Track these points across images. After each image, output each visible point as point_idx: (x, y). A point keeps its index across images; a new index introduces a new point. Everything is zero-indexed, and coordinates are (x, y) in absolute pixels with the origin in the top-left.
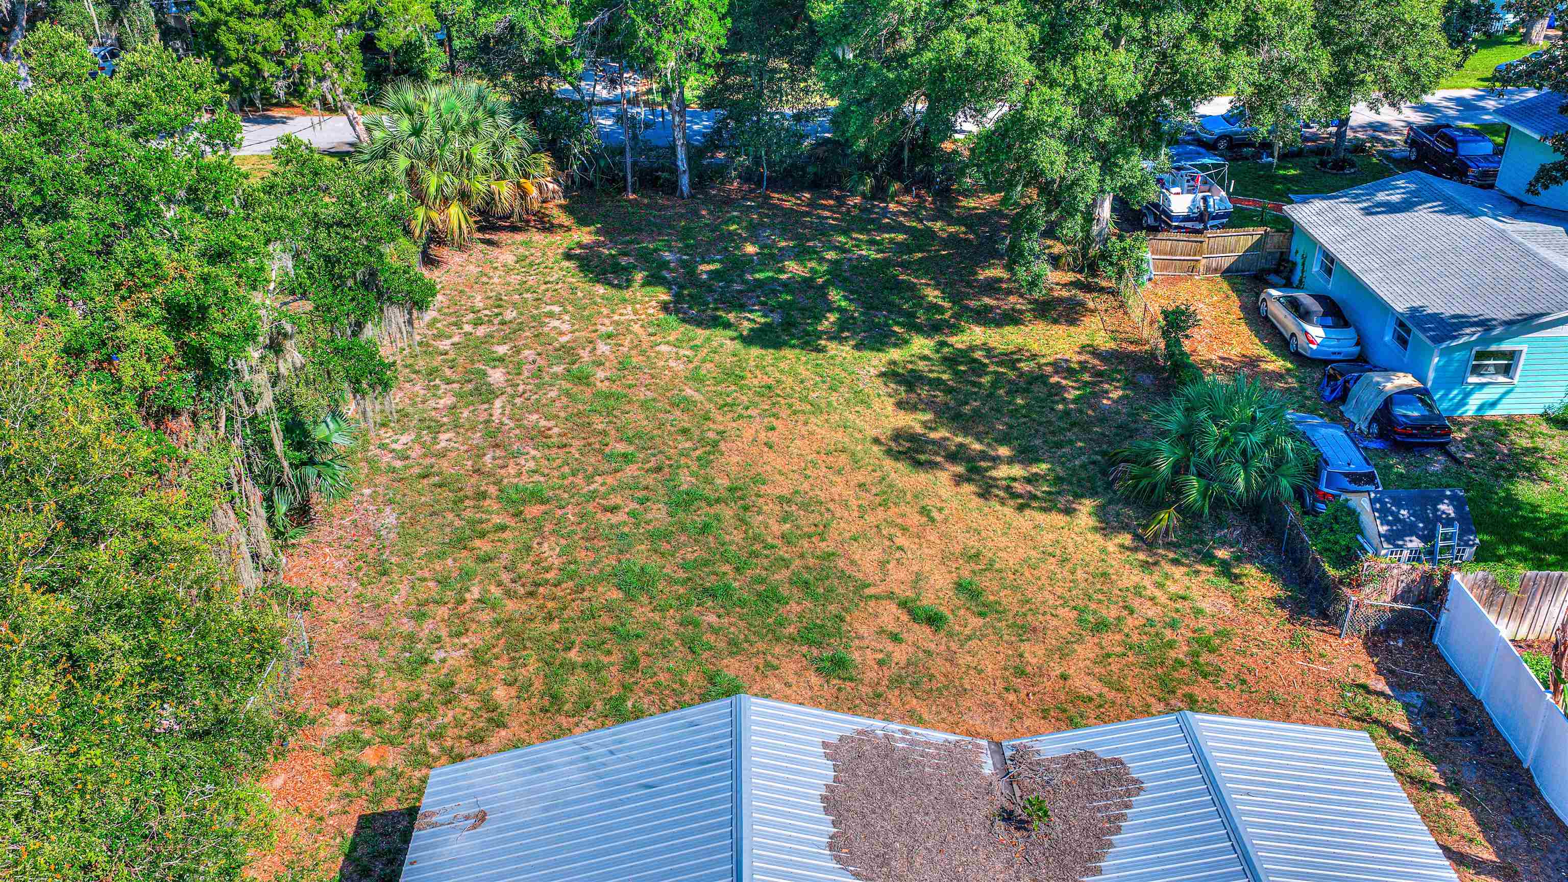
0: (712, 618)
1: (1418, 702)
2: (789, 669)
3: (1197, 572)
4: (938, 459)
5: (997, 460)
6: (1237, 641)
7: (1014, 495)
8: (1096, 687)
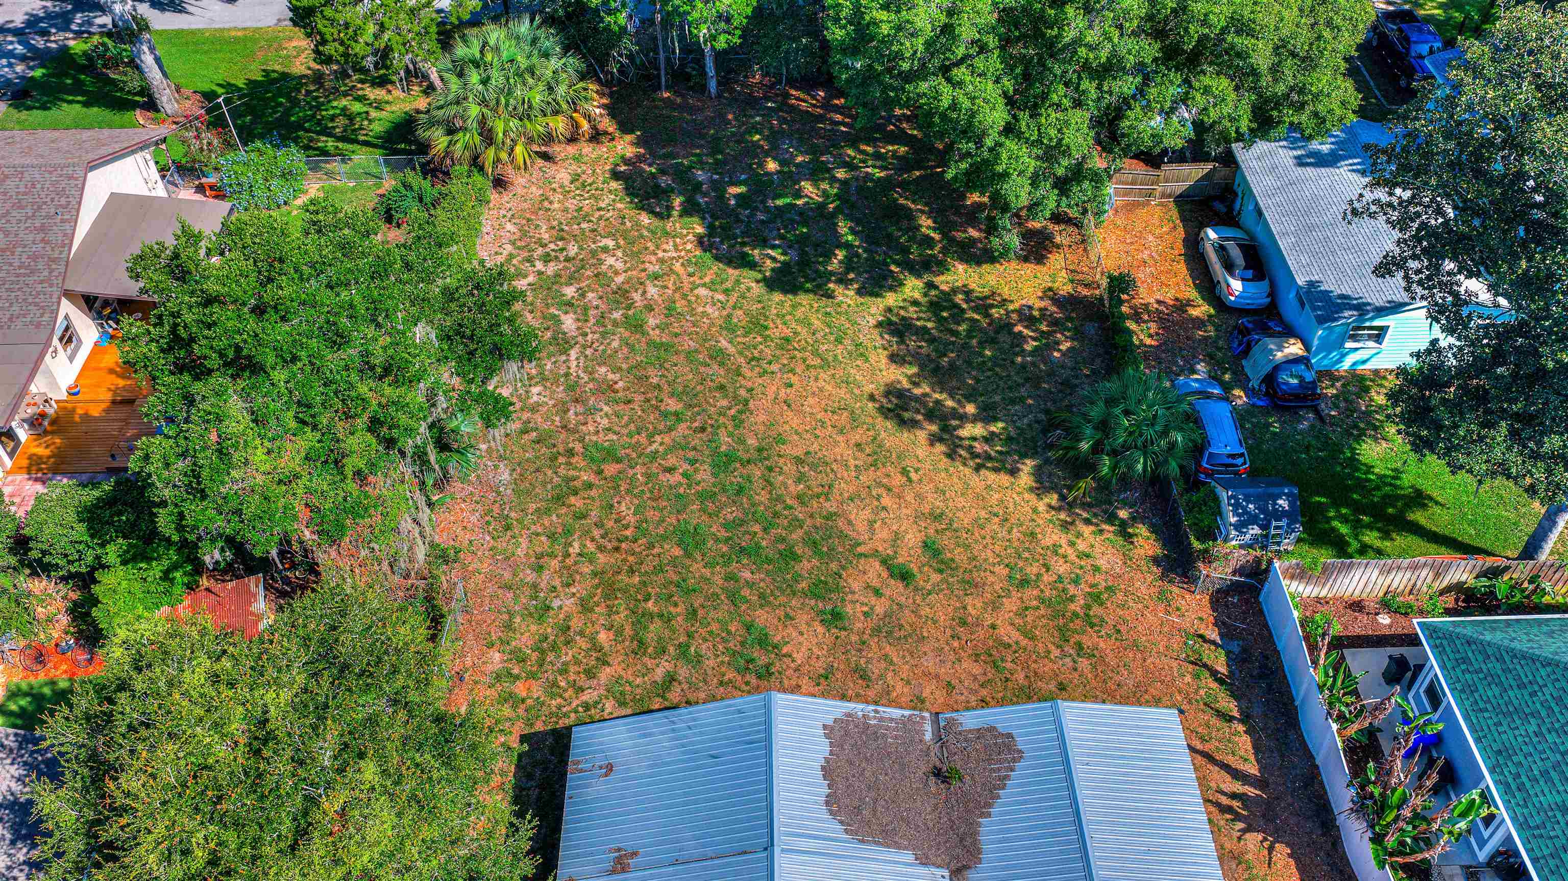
0: (747, 575)
1: (1236, 650)
2: (802, 618)
3: (1101, 531)
4: (920, 417)
5: (963, 418)
6: (1120, 595)
7: (974, 455)
8: (1015, 635)
